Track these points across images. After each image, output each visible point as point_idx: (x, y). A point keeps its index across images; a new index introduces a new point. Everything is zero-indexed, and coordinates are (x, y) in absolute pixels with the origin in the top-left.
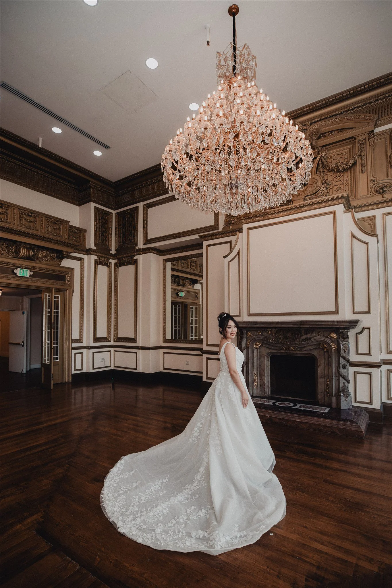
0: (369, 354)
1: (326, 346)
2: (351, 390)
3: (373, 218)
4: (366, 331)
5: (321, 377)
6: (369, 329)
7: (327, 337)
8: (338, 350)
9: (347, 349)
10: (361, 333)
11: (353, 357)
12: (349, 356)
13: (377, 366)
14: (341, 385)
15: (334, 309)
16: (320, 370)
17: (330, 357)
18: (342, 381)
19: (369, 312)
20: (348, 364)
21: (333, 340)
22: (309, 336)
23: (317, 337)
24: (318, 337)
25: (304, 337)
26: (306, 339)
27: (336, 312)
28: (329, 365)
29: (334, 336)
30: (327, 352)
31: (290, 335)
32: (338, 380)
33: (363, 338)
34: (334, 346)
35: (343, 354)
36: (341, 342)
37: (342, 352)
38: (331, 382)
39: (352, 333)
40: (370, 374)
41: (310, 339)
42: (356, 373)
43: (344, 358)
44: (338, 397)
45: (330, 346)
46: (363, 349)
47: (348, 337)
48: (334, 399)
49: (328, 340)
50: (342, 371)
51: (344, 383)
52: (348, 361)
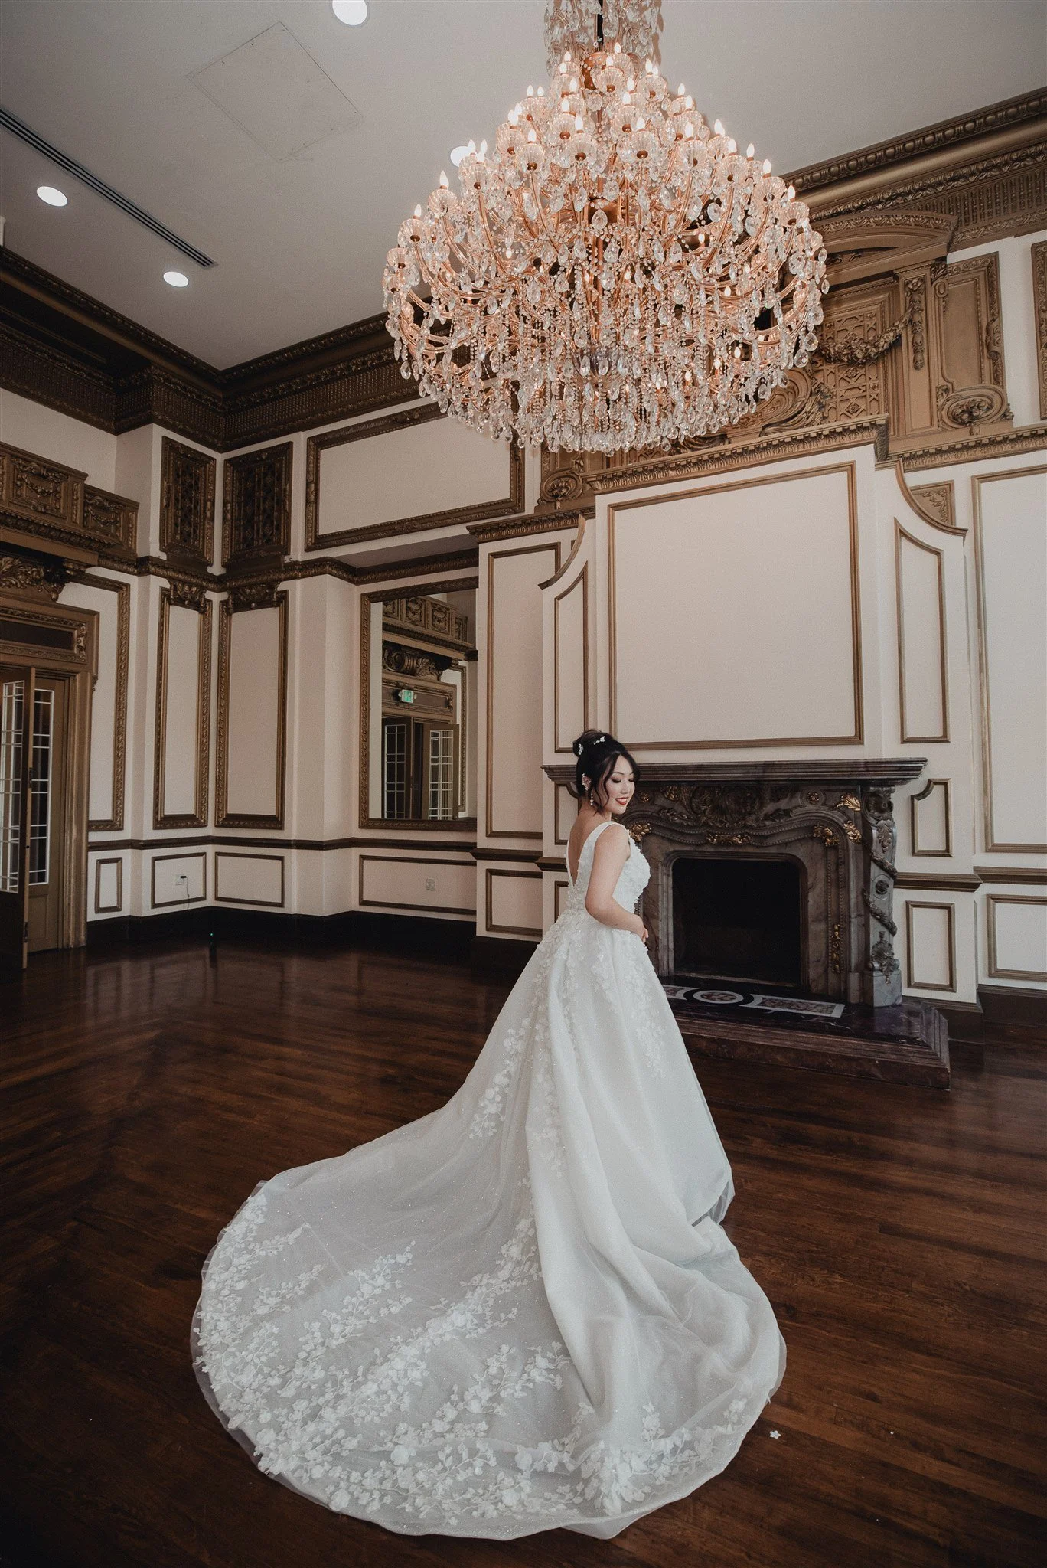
0: (946, 853)
1: (829, 831)
2: (899, 953)
3: (946, 487)
4: (937, 791)
5: (817, 920)
6: (945, 784)
7: (833, 808)
8: (866, 842)
9: (889, 843)
10: (923, 795)
11: (905, 863)
12: (893, 859)
13: (967, 885)
14: (874, 939)
15: (851, 732)
16: (814, 900)
17: (841, 863)
18: (875, 927)
19: (944, 739)
20: (891, 882)
21: (852, 815)
22: (783, 804)
23: (804, 808)
24: (810, 807)
25: (770, 808)
26: (777, 814)
27: (858, 738)
28: (841, 884)
29: (854, 803)
30: (835, 848)
31: (731, 803)
32: (866, 927)
33: (929, 809)
34: (853, 832)
35: (879, 854)
36: (872, 821)
37: (876, 847)
38: (846, 931)
39: (899, 796)
40: (949, 909)
41: (787, 813)
42: (909, 906)
43: (881, 865)
44: (866, 972)
45: (844, 832)
46: (929, 837)
47: (890, 807)
48: (854, 979)
49: (836, 816)
50: (877, 902)
51: (881, 935)
52: (891, 873)
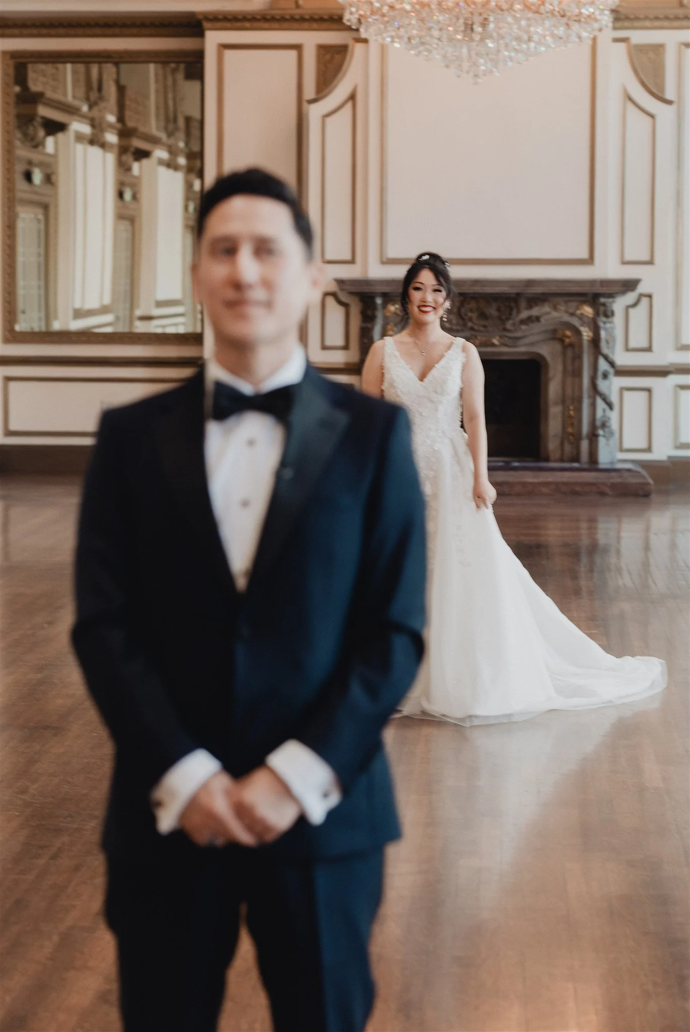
0: (649, 349)
1: (568, 333)
2: (614, 424)
3: (659, 49)
4: (645, 301)
5: (556, 404)
6: (650, 296)
7: (572, 314)
8: (595, 342)
9: (611, 341)
10: (635, 305)
11: (622, 359)
12: (613, 353)
13: (662, 373)
14: (599, 414)
15: (584, 255)
17: (578, 357)
18: (600, 404)
19: (650, 262)
20: (611, 371)
21: (586, 320)
22: (535, 312)
23: (550, 315)
24: (555, 314)
25: (524, 314)
26: (530, 320)
27: (590, 260)
28: (577, 373)
29: (588, 311)
30: (571, 345)
31: (492, 311)
32: (593, 406)
33: (638, 315)
34: (586, 334)
35: (604, 349)
36: (601, 324)
37: (603, 345)
38: (579, 410)
39: (619, 305)
40: (649, 390)
41: (538, 319)
42: (622, 389)
43: (606, 358)
44: (593, 437)
45: (578, 333)
46: (638, 339)
47: (613, 313)
48: (585, 445)
49: (575, 322)
50: (602, 385)
51: (604, 411)
52: (612, 364)
